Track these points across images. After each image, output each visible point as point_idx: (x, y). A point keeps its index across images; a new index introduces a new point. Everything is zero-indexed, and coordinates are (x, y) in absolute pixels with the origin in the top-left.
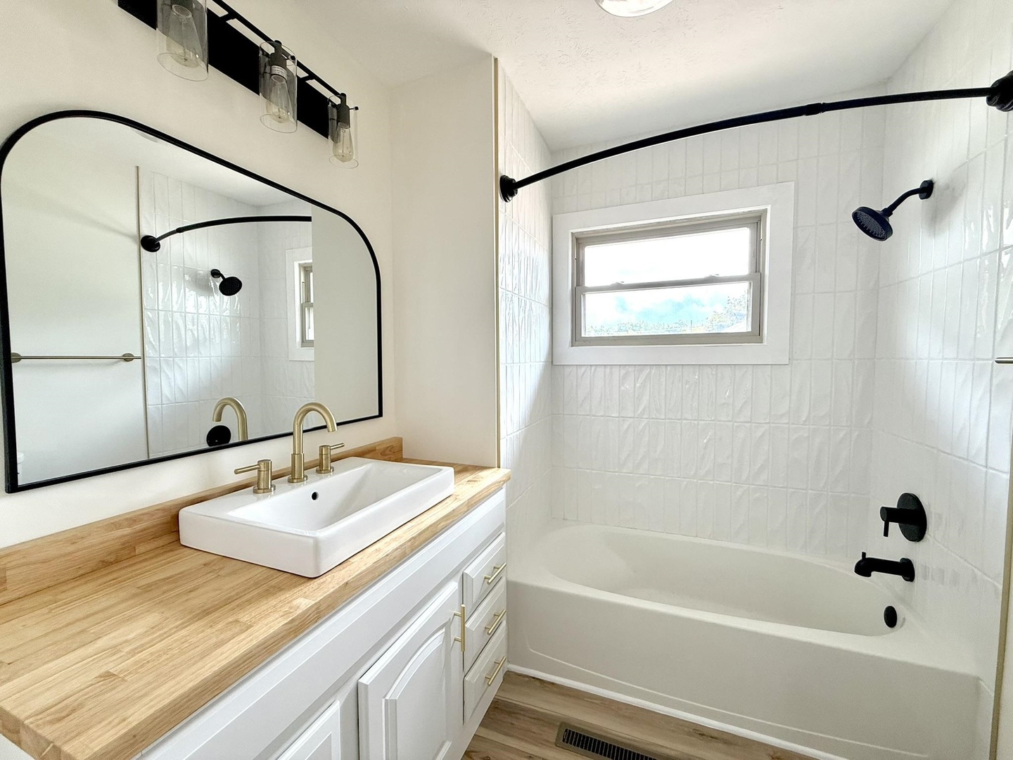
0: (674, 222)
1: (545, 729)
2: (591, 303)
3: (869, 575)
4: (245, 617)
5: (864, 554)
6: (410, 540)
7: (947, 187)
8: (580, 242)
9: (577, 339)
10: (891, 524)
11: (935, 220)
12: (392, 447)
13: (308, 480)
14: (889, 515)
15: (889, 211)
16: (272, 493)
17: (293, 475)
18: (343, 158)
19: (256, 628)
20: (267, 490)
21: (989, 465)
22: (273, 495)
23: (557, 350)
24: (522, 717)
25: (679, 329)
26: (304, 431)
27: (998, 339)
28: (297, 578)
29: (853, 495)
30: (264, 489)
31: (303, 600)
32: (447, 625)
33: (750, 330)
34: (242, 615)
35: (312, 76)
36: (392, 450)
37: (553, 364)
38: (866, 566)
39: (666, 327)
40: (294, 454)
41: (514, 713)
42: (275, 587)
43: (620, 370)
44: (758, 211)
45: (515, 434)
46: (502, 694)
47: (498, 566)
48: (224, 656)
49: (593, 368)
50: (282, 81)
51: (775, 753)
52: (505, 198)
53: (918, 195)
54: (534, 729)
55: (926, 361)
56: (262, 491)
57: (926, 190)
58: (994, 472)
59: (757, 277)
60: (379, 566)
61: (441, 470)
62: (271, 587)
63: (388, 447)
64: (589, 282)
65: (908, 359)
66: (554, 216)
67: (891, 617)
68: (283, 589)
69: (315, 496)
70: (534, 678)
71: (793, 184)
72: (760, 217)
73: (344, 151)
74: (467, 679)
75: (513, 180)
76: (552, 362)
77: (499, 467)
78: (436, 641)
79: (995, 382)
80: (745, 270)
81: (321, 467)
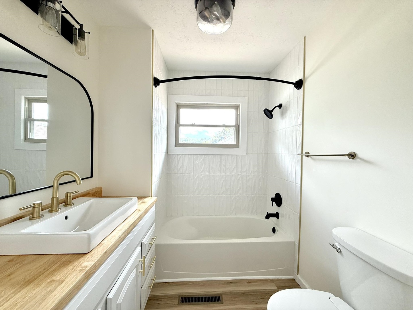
0: (212, 104)
1: (173, 300)
2: (182, 130)
3: (269, 219)
4: (58, 277)
5: (268, 212)
6: (127, 230)
7: (285, 106)
8: (179, 106)
9: (177, 144)
10: (274, 202)
11: (283, 114)
12: (98, 191)
13: (61, 210)
14: (273, 200)
15: (272, 111)
16: (42, 218)
17: (52, 209)
18: (80, 54)
19: (67, 280)
20: (38, 217)
21: (296, 183)
22: (42, 220)
23: (170, 149)
24: (163, 299)
25: (201, 141)
26: (60, 184)
27: (297, 148)
28: (77, 256)
29: (263, 195)
30: (37, 217)
31: (87, 263)
32: (137, 266)
33: (235, 143)
34: (56, 277)
35: (66, 12)
36: (97, 193)
37: (168, 154)
38: (268, 216)
39: (197, 140)
40: (53, 197)
41: (159, 299)
42: (66, 261)
43: (188, 156)
44: (238, 105)
45: (156, 182)
46: (152, 293)
47: (154, 238)
48: (57, 296)
49: (184, 155)
50: (53, 10)
51: (249, 281)
52: (155, 86)
53: (278, 107)
54: (168, 302)
55: (281, 154)
56: (35, 218)
57: (280, 106)
58: (297, 184)
59: (237, 126)
60: (117, 242)
61: (132, 199)
62: (64, 262)
63: (96, 192)
64: (182, 122)
65: (277, 154)
66: (169, 95)
67: (274, 230)
68: (72, 261)
69: (66, 218)
70: (165, 282)
71: (247, 98)
72: (238, 107)
73: (81, 51)
74: (142, 288)
75: (159, 79)
76: (167, 153)
77: (152, 196)
78: (133, 274)
79: (297, 160)
80: (234, 123)
81: (66, 203)
